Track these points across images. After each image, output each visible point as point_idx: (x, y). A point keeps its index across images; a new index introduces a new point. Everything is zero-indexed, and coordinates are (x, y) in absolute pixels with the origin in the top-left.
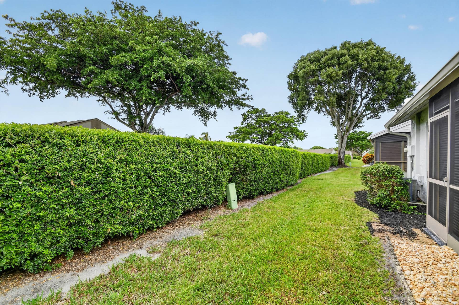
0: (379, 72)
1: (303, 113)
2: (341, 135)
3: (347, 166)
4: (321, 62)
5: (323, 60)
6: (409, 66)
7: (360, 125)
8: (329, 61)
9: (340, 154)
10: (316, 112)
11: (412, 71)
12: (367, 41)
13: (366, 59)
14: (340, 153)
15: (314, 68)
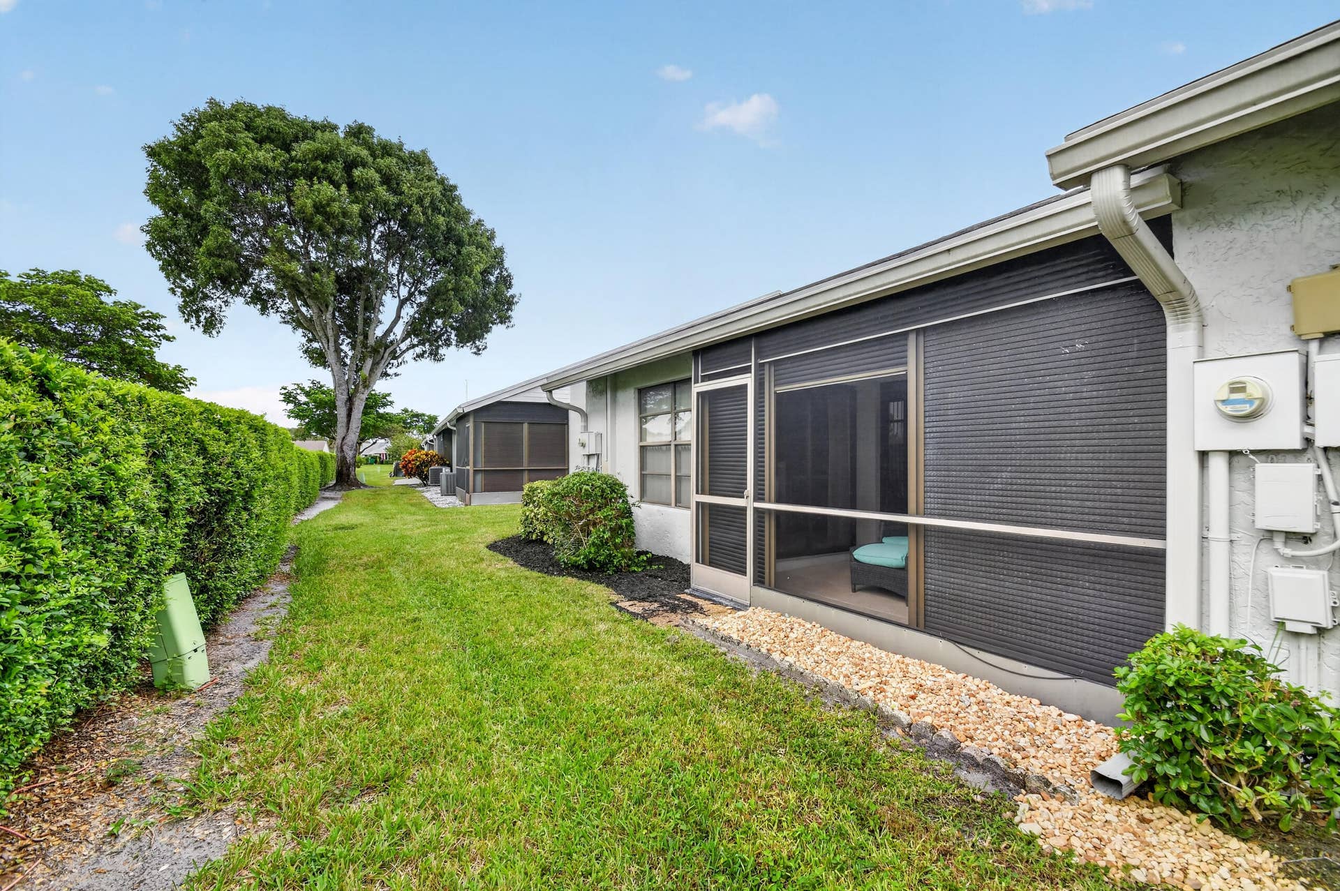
0: (447, 244)
1: (208, 304)
2: (345, 393)
3: (365, 486)
4: (294, 153)
5: (301, 149)
6: (501, 250)
7: (390, 371)
8: (319, 162)
9: (342, 451)
10: (254, 310)
11: (506, 265)
12: (417, 150)
13: (420, 201)
14: (345, 448)
15: (270, 164)
